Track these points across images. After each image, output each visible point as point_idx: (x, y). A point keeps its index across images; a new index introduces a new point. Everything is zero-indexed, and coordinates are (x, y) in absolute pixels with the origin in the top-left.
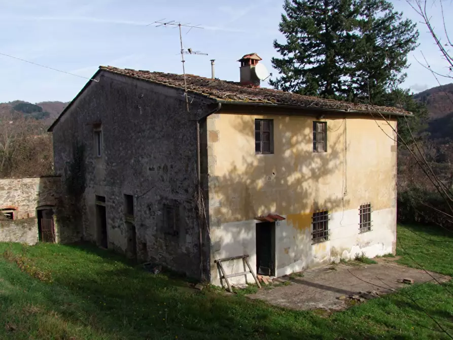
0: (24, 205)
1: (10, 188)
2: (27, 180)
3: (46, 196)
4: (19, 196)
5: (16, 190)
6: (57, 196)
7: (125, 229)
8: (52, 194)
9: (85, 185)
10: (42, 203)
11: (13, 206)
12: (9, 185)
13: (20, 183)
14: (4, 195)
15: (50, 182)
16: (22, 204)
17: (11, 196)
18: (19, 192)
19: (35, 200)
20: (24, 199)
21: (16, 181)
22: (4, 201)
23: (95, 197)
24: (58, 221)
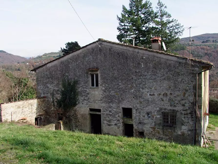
0: (30, 116)
1: (23, 107)
2: (31, 101)
3: (40, 109)
4: (27, 111)
5: (26, 107)
6: (44, 109)
7: (121, 126)
8: (42, 108)
9: (77, 103)
10: (38, 114)
11: (25, 118)
12: (23, 105)
13: (28, 103)
14: (20, 111)
15: (41, 101)
16: (29, 116)
17: (23, 111)
18: (27, 109)
19: (34, 113)
20: (29, 113)
21: (26, 102)
22: (20, 115)
23: (88, 109)
24: (63, 124)
